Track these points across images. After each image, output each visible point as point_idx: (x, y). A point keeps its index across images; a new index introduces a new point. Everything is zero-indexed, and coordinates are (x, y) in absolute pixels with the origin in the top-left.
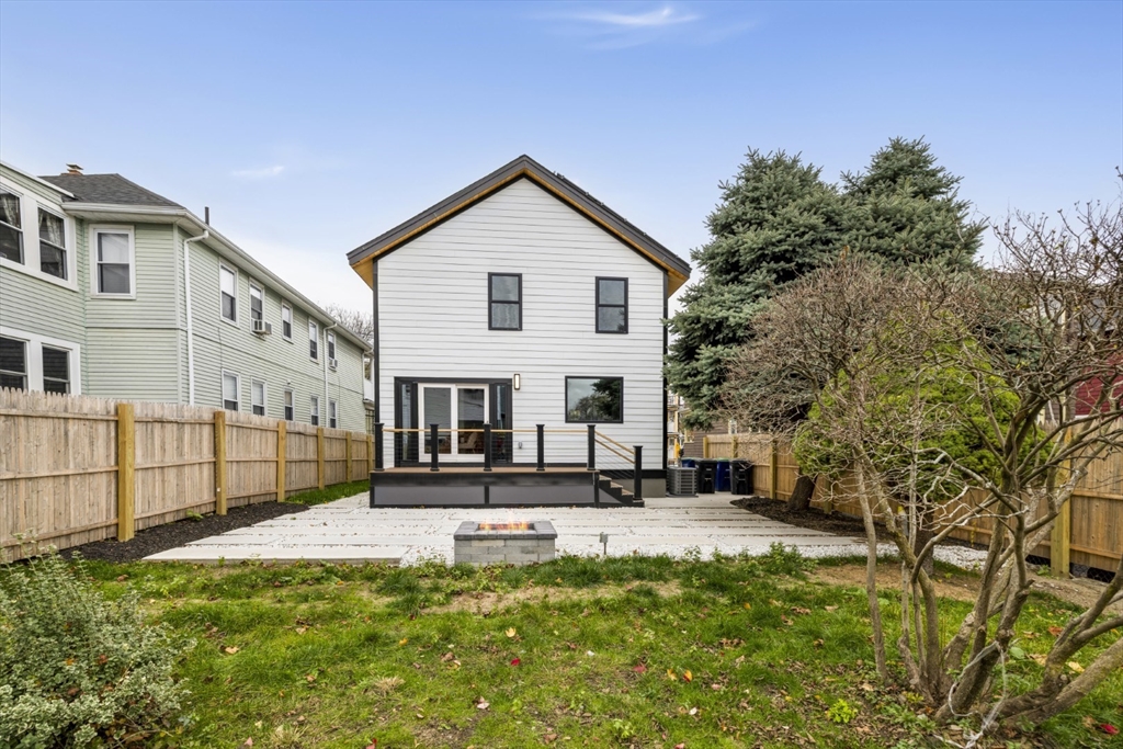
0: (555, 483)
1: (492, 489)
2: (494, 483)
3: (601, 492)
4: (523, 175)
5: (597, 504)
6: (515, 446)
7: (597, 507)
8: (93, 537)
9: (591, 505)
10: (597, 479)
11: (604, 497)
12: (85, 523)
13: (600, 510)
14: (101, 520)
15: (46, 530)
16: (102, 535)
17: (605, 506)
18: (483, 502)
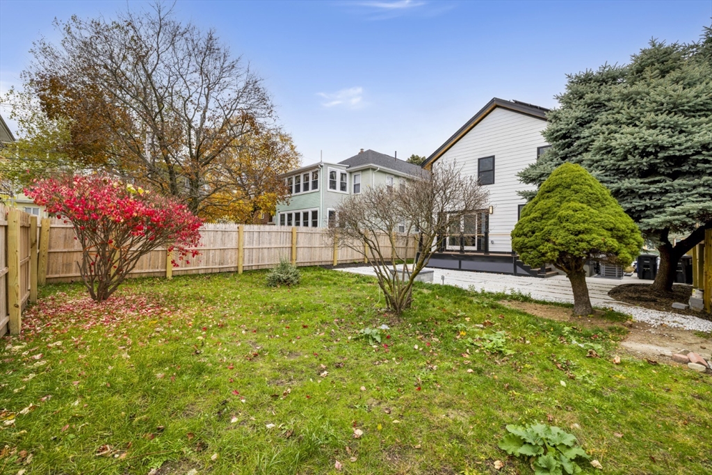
0: (492, 261)
1: (462, 262)
2: (463, 259)
3: (518, 267)
4: (497, 106)
5: (515, 274)
6: (490, 242)
7: (515, 275)
8: (327, 263)
9: (512, 274)
10: (515, 261)
11: (519, 270)
12: (326, 259)
13: (517, 277)
14: (329, 259)
15: (317, 260)
16: (330, 263)
17: (520, 275)
18: (458, 268)
